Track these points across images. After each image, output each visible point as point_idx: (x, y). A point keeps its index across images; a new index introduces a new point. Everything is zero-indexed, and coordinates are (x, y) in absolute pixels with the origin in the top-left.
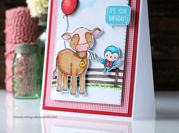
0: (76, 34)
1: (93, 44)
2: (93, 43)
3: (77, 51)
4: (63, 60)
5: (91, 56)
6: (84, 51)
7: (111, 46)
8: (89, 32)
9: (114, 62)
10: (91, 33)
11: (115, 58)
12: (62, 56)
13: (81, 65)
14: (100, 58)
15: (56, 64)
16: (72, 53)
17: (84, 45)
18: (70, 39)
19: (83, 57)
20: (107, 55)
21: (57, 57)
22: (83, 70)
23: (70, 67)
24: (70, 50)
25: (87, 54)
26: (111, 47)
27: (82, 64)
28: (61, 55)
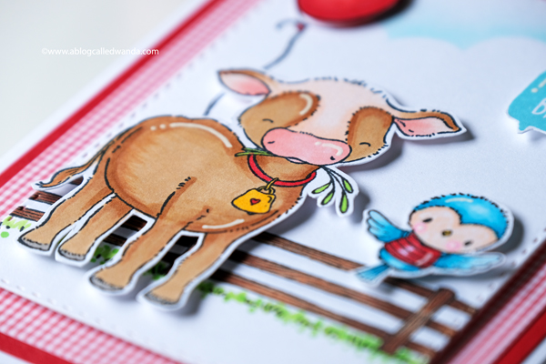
0: (307, 93)
1: (374, 157)
2: (381, 152)
3: (265, 149)
4: (153, 149)
5: (333, 191)
6: (306, 163)
7: (473, 197)
8: (387, 109)
9: (449, 255)
10: (393, 118)
11: (467, 244)
12: (162, 138)
13: (244, 203)
14: (374, 215)
15: (103, 152)
16: (229, 145)
17: (318, 143)
18: (258, 94)
19: (278, 180)
20: (428, 221)
21: (127, 130)
22: (241, 221)
23: (173, 188)
24: (226, 130)
25: (311, 176)
26: (470, 200)
27: (254, 201)
28: (159, 131)
